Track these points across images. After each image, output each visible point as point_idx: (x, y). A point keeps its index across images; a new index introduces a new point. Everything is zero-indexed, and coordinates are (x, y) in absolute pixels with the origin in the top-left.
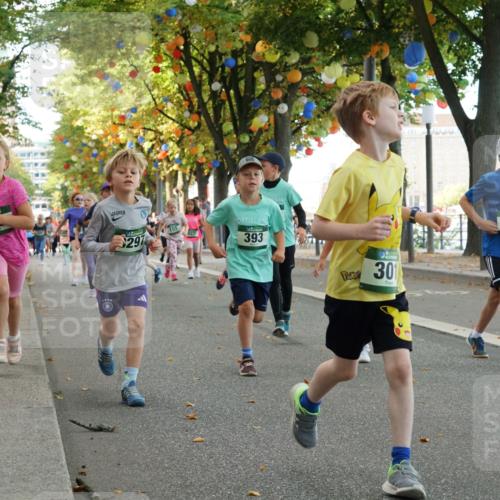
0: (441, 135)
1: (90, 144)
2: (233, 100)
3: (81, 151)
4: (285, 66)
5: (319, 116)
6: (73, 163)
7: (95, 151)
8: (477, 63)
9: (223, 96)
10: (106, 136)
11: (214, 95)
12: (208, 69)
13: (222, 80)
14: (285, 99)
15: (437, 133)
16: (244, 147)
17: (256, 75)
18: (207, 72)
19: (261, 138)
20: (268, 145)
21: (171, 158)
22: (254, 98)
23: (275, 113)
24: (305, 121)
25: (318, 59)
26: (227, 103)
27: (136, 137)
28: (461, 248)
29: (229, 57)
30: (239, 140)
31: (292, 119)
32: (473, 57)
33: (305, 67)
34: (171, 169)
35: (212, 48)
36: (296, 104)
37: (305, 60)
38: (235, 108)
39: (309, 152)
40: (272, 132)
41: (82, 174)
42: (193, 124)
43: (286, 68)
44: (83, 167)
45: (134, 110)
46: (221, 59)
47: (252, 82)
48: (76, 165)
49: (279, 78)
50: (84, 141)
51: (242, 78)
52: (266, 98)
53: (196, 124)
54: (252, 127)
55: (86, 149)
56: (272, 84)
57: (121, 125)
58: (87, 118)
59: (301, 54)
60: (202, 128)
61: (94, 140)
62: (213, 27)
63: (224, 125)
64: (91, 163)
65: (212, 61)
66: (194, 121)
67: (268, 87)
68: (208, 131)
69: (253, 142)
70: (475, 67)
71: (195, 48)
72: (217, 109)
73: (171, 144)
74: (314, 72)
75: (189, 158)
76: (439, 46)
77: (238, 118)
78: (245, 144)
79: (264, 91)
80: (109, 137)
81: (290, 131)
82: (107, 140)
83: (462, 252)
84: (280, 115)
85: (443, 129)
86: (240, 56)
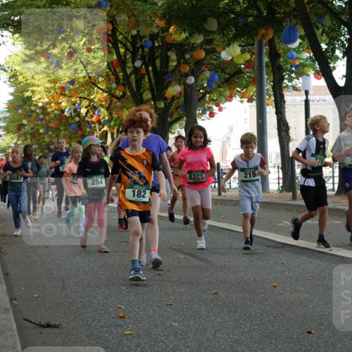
0: (316, 102)
1: (38, 111)
2: (151, 74)
3: (30, 116)
4: (192, 46)
5: (219, 87)
6: (24, 125)
7: (41, 116)
8: (345, 42)
9: (143, 71)
10: (49, 103)
11: (136, 70)
12: (131, 50)
13: (143, 58)
14: (193, 73)
15: (313, 101)
16: (160, 112)
17: (169, 53)
18: (130, 52)
19: (174, 104)
20: (179, 110)
21: (102, 121)
22: (167, 73)
23: (185, 84)
24: (209, 90)
25: (218, 41)
26: (146, 77)
27: (74, 104)
28: (333, 190)
29: (148, 39)
30: (156, 106)
31: (198, 89)
32: (342, 38)
33: (208, 47)
34: (102, 130)
35: (134, 32)
36: (201, 77)
37: (208, 42)
38: (153, 81)
39: (212, 115)
40: (182, 100)
41: (31, 134)
42: (119, 93)
43: (193, 48)
44: (32, 129)
45: (72, 82)
46: (141, 41)
47: (166, 60)
48: (26, 127)
49: (187, 56)
50: (33, 108)
51: (157, 57)
52: (177, 72)
53: (121, 93)
54: (166, 95)
55: (34, 114)
56: (182, 61)
57: (62, 94)
58: (34, 88)
59: (205, 36)
60: (126, 96)
61: (41, 107)
62: (135, 16)
63: (144, 94)
64: (38, 125)
65: (134, 43)
66: (120, 91)
67: (179, 63)
68: (131, 99)
69: (167, 107)
70: (343, 46)
71: (121, 34)
72: (139, 82)
73: (102, 109)
74: (216, 51)
75: (116, 120)
76: (315, 29)
77: (155, 88)
78: (161, 109)
79: (176, 66)
80: (53, 105)
81: (197, 98)
82: (51, 107)
83: (334, 193)
84: (189, 85)
85: (318, 98)
86: (156, 39)
